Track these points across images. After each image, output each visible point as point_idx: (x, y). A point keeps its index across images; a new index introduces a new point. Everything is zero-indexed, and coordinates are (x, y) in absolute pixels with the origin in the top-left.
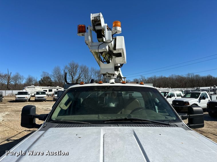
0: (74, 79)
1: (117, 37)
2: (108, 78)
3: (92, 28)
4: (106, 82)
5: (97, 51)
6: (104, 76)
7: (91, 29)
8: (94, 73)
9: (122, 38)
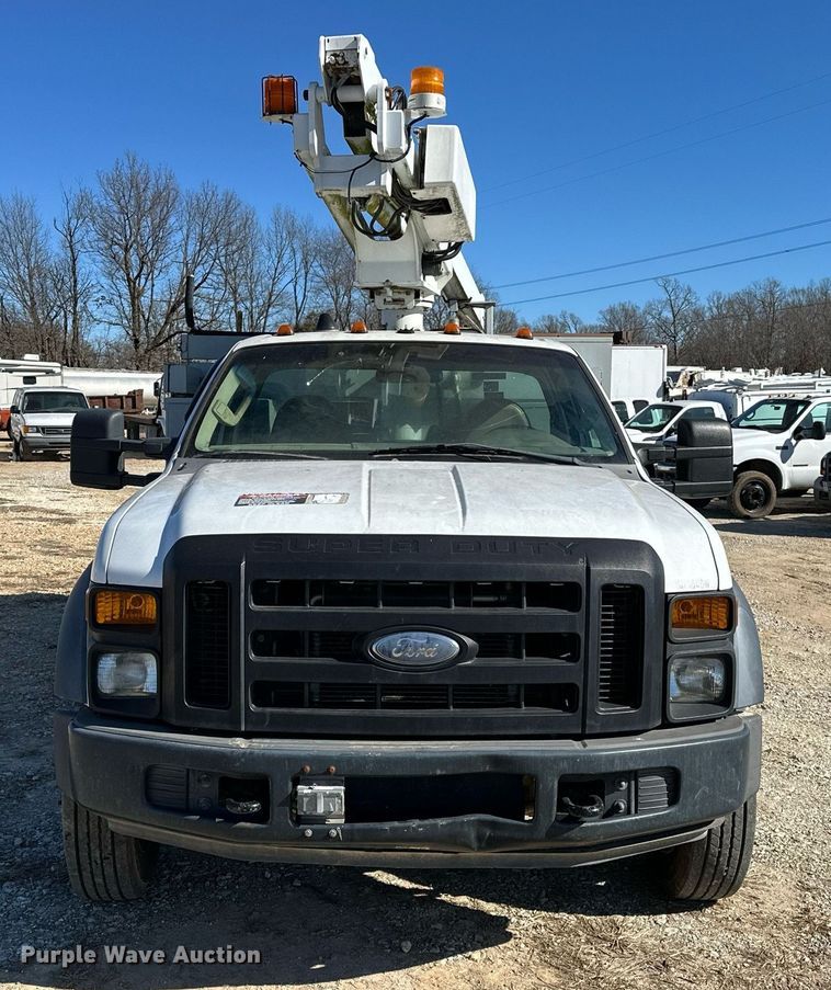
0: (145, 301)
1: (431, 129)
2: (391, 307)
3: (324, 95)
4: (384, 328)
5: (344, 194)
6: (372, 296)
7: (319, 100)
8: (299, 257)
9: (451, 133)
